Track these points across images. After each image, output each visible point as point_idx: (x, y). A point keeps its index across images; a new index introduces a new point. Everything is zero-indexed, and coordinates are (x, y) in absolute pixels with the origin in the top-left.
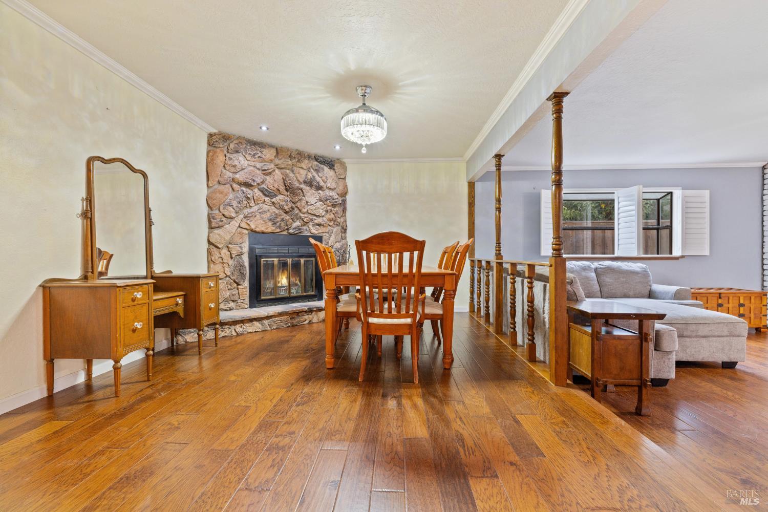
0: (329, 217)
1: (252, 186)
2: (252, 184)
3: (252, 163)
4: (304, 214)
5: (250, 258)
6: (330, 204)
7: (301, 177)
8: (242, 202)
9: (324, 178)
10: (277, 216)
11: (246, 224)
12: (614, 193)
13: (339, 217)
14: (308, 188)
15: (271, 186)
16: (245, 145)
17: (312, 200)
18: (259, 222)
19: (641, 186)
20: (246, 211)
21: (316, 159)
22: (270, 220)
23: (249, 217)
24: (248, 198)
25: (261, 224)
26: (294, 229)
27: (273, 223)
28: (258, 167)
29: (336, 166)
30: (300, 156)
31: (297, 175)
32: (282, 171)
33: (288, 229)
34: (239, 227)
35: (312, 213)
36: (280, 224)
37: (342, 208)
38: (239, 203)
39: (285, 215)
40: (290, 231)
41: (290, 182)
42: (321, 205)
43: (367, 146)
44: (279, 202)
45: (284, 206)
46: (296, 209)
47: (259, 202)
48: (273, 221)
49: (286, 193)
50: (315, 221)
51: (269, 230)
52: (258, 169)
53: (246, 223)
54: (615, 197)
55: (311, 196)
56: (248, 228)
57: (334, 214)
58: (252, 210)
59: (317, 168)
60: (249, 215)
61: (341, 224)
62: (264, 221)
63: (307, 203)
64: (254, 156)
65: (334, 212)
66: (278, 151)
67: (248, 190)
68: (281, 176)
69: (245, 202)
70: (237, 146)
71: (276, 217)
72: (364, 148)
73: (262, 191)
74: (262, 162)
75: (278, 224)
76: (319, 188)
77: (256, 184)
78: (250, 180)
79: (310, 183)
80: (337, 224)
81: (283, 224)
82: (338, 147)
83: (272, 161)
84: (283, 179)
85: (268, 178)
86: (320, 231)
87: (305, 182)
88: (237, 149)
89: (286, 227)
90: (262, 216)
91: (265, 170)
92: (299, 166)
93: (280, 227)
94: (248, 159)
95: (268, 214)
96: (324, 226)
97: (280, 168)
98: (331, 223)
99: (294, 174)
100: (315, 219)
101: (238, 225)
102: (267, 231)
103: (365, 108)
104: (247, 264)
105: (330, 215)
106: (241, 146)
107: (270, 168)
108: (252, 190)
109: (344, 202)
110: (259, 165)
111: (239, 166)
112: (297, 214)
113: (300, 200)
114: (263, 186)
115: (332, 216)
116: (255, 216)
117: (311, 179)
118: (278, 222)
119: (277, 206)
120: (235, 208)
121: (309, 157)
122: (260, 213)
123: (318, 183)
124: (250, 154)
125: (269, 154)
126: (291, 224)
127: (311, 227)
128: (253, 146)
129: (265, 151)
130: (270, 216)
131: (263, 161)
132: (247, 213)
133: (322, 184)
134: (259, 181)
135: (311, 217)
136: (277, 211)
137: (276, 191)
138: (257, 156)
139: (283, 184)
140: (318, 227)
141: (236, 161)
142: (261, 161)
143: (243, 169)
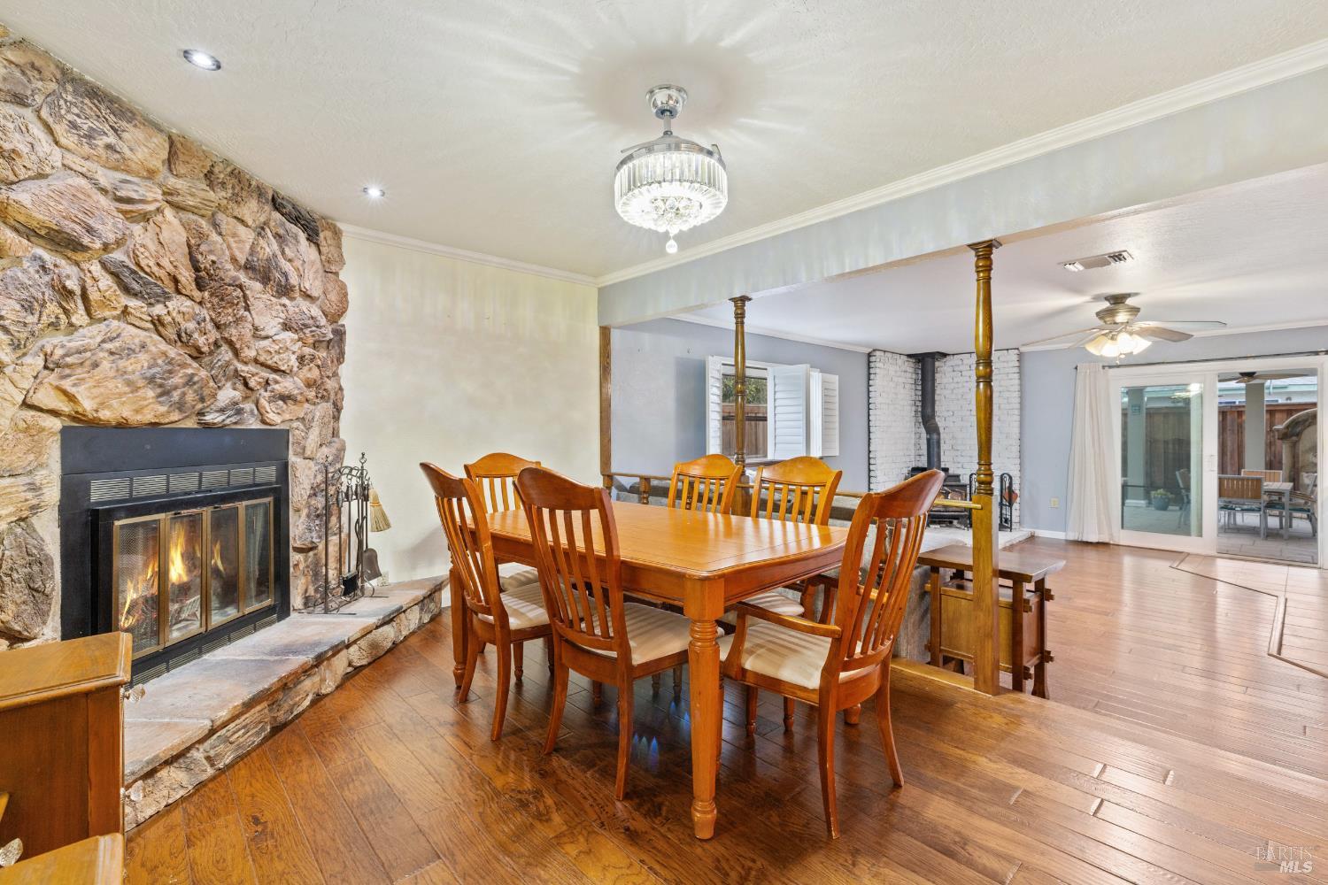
0: (309, 376)
1: (85, 249)
2: (86, 240)
3: (78, 160)
4: (246, 363)
5: (66, 524)
6: (311, 341)
7: (241, 250)
8: (43, 305)
9: (298, 263)
10: (172, 366)
11: (53, 393)
12: (766, 369)
13: (328, 377)
14: (258, 286)
15: (152, 263)
16: (53, 86)
17: (271, 325)
18: (111, 385)
19: (808, 365)
20: (56, 343)
21: (276, 203)
22: (151, 380)
23: (68, 366)
24: (67, 293)
25: (120, 395)
26: (222, 410)
27: (159, 390)
28: (103, 182)
29: (322, 235)
30: (240, 183)
31: (231, 240)
32: (182, 214)
33: (201, 414)
34: (26, 405)
35: (269, 362)
36: (184, 394)
37: (334, 352)
38: (28, 308)
39: (195, 365)
40: (209, 418)
41: (214, 258)
42: (292, 340)
43: (680, 238)
44: (179, 319)
45: (196, 335)
46: (225, 348)
47: (107, 313)
48: (161, 386)
49: (197, 294)
50: (277, 387)
51: (148, 417)
52: (104, 191)
53: (58, 388)
54: (769, 375)
55: (266, 313)
56: (66, 407)
57: (318, 366)
58: (76, 342)
59: (281, 232)
60: (69, 360)
61: (332, 396)
62: (129, 383)
63: (257, 334)
64: (89, 137)
65: (320, 363)
66: (177, 150)
67: (62, 262)
68: (182, 236)
69: (52, 308)
70: (18, 74)
71: (170, 372)
72: (672, 242)
73: (115, 276)
74: (116, 169)
75: (176, 395)
76: (285, 290)
77: (98, 245)
78: (78, 228)
79: (263, 272)
80: (323, 397)
81: (191, 396)
82: (374, 193)
83: (151, 174)
84: (189, 246)
85: (137, 229)
86: (287, 417)
87: (248, 267)
88: (19, 90)
89: (200, 406)
90: (122, 363)
91: (129, 201)
92: (235, 214)
93: (180, 406)
94: (63, 141)
95: (144, 358)
96: (295, 401)
97: (178, 207)
98: (311, 394)
99: (220, 234)
100: (277, 382)
101: (20, 399)
102: (139, 417)
103: (671, 142)
104: (53, 549)
105: (310, 369)
106: (39, 84)
107: (150, 196)
108: (77, 264)
109: (340, 334)
110: (106, 178)
111: (29, 160)
112: (228, 364)
113: (238, 321)
114: (118, 256)
115: (315, 373)
116: (96, 365)
117: (268, 260)
118: (176, 388)
119: (171, 333)
120: (12, 328)
121: (260, 192)
122: (112, 353)
123: (285, 275)
124: (73, 125)
125: (145, 149)
126: (214, 396)
127: (263, 402)
128: (87, 101)
129: (132, 134)
130: (149, 368)
131: (122, 165)
132: (59, 352)
133: (294, 280)
134: (111, 237)
135: (266, 374)
136: (172, 352)
137: (167, 281)
138: (101, 141)
139: (186, 261)
140: (280, 403)
141: (17, 135)
142: (112, 164)
143: (41, 176)
